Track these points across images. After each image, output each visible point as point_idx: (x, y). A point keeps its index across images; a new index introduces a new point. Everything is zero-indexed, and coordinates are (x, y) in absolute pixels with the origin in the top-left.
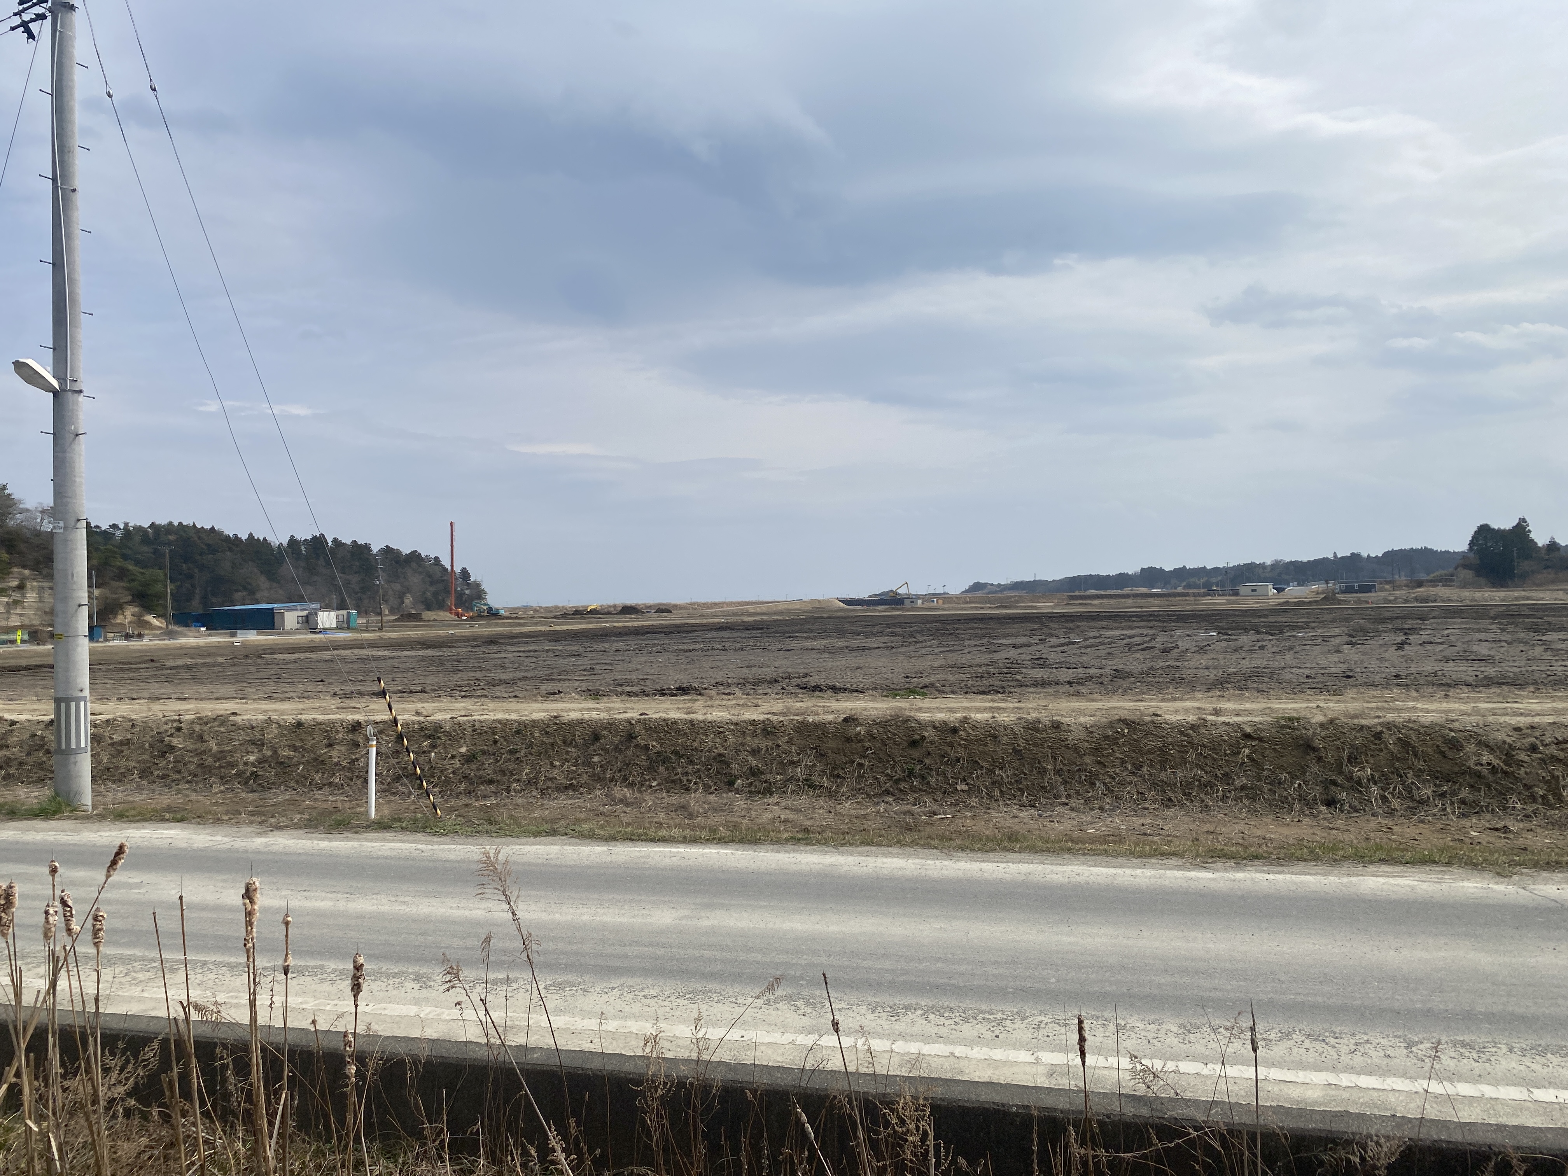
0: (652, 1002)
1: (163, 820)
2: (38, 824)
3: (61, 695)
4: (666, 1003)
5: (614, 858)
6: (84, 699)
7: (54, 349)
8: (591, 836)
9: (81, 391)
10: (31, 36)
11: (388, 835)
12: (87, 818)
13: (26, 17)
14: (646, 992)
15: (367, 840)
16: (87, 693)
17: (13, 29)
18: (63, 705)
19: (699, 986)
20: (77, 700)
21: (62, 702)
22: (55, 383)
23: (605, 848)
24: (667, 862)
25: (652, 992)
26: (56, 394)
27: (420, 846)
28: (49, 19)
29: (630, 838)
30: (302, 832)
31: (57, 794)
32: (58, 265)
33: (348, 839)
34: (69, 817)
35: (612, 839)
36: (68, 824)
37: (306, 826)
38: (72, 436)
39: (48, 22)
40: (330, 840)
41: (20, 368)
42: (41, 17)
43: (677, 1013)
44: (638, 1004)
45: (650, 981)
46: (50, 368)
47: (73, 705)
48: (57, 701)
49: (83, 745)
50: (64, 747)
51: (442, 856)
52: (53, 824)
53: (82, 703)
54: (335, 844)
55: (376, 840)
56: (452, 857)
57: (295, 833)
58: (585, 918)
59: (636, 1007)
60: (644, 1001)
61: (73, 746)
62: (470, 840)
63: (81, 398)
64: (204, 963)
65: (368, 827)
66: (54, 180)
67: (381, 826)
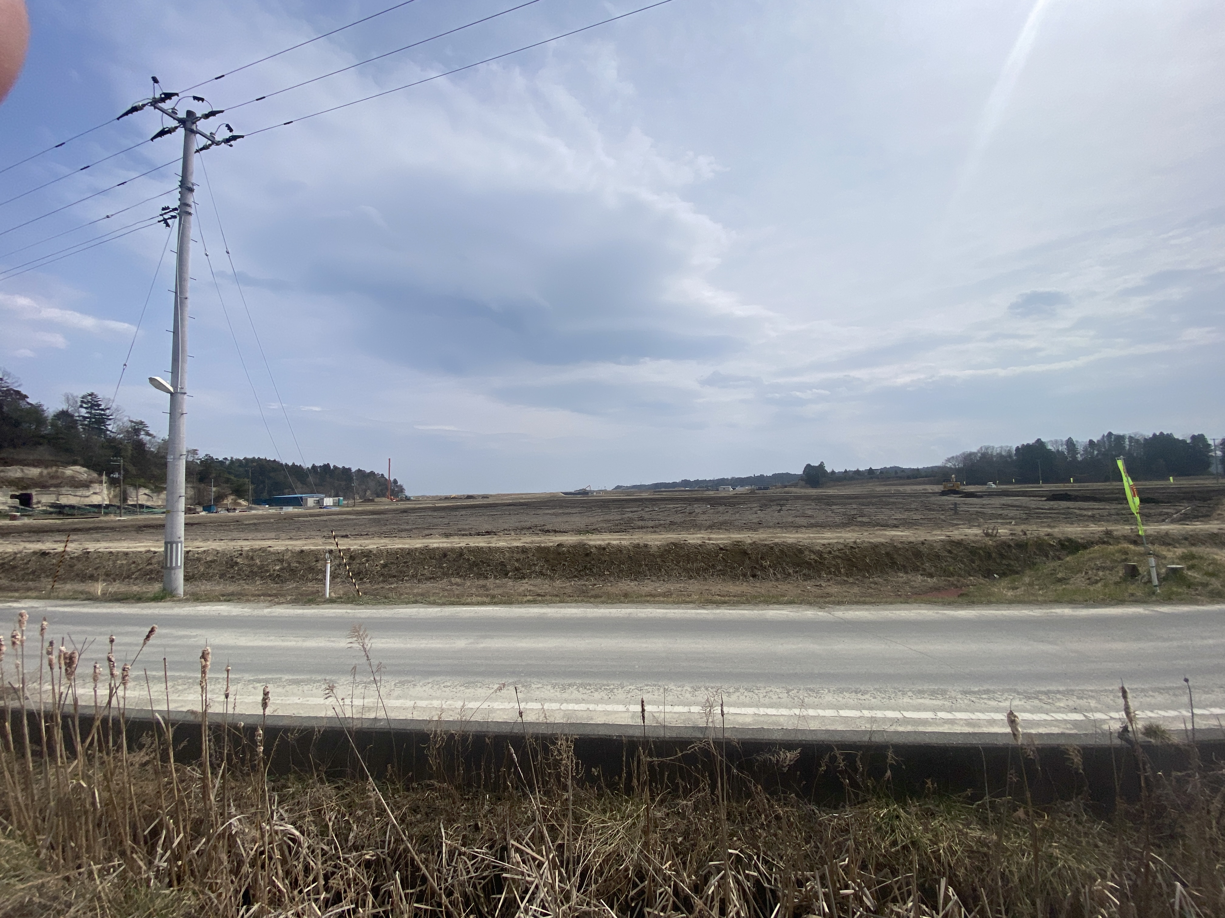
0: (447, 689)
1: (220, 601)
2: (153, 604)
3: (168, 540)
4: (454, 690)
5: (443, 614)
6: (181, 542)
7: (172, 373)
8: (434, 603)
9: (185, 393)
10: (168, 225)
11: (334, 605)
12: (180, 600)
13: (166, 217)
14: (445, 684)
15: (323, 609)
16: (183, 539)
17: (159, 222)
18: (169, 545)
19: (472, 680)
20: (177, 543)
21: (169, 544)
22: (172, 389)
23: (439, 609)
24: (468, 615)
25: (449, 684)
26: (172, 394)
27: (348, 611)
28: (178, 218)
29: (453, 604)
30: (290, 605)
31: (164, 589)
32: (176, 333)
33: (313, 608)
34: (170, 600)
35: (444, 604)
36: (169, 604)
37: (293, 602)
38: (179, 415)
39: (177, 220)
40: (303, 609)
41: (152, 380)
42: (174, 217)
43: (458, 695)
44: (440, 691)
45: (448, 678)
46: (169, 381)
47: (174, 545)
48: (166, 543)
49: (179, 565)
50: (169, 565)
51: (359, 615)
52: (160, 604)
53: (179, 544)
54: (306, 611)
55: (328, 608)
56: (363, 616)
57: (285, 606)
58: (423, 646)
59: (439, 693)
60: (444, 689)
61: (174, 565)
62: (375, 607)
63: (185, 397)
64: (217, 679)
65: (325, 602)
66: (176, 293)
67: (332, 601)
